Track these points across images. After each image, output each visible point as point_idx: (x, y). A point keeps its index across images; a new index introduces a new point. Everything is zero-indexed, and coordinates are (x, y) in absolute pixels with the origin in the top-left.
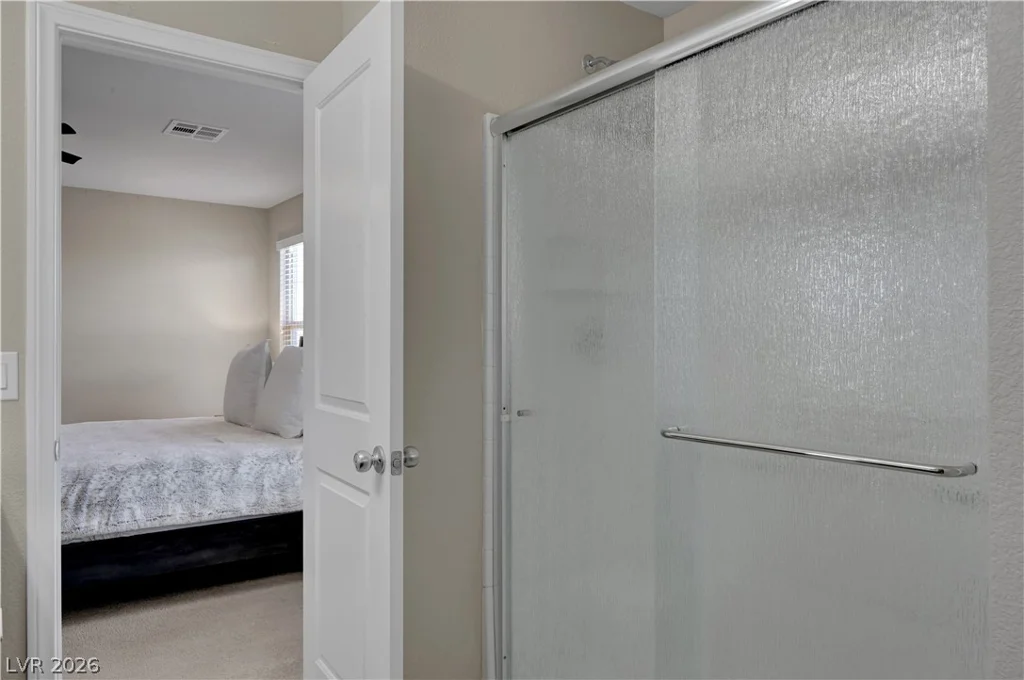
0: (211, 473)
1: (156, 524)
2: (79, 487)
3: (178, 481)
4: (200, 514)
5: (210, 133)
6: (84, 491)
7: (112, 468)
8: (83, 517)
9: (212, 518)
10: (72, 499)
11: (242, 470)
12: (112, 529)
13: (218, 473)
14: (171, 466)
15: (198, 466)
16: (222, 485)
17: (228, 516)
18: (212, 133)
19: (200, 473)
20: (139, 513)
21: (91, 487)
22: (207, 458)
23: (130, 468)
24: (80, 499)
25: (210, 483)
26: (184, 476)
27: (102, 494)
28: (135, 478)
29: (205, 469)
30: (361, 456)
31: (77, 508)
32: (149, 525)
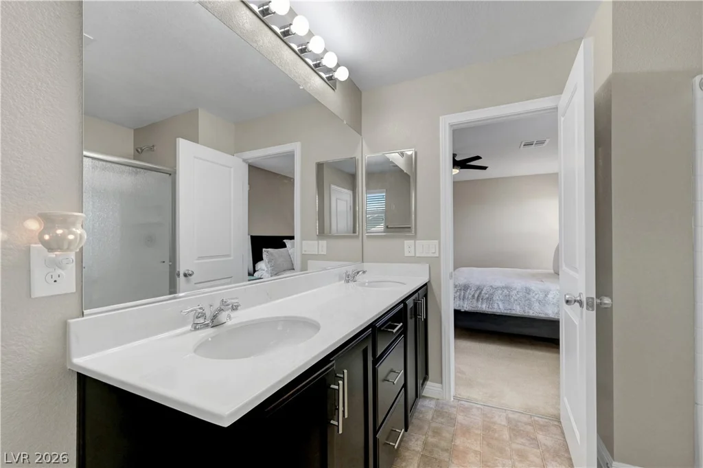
0: (534, 295)
1: (509, 312)
2: (478, 292)
3: (518, 296)
4: (528, 312)
5: (541, 143)
6: (480, 293)
7: (491, 286)
8: (480, 303)
9: (534, 315)
10: (476, 296)
11: (550, 296)
12: (490, 310)
13: (537, 296)
14: (515, 289)
15: (528, 291)
16: (540, 302)
17: (542, 316)
18: (542, 142)
19: (528, 294)
20: (501, 306)
21: (483, 292)
22: (533, 288)
23: (498, 288)
24: (478, 296)
25: (533, 299)
26: (521, 294)
27: (487, 296)
28: (500, 292)
29: (531, 293)
30: (567, 296)
31: (478, 300)
32: (505, 312)
